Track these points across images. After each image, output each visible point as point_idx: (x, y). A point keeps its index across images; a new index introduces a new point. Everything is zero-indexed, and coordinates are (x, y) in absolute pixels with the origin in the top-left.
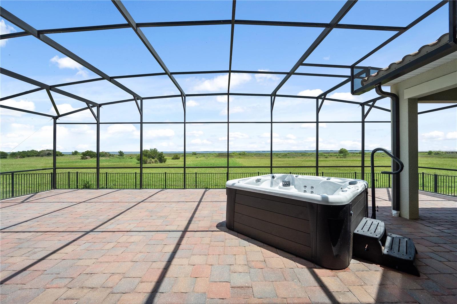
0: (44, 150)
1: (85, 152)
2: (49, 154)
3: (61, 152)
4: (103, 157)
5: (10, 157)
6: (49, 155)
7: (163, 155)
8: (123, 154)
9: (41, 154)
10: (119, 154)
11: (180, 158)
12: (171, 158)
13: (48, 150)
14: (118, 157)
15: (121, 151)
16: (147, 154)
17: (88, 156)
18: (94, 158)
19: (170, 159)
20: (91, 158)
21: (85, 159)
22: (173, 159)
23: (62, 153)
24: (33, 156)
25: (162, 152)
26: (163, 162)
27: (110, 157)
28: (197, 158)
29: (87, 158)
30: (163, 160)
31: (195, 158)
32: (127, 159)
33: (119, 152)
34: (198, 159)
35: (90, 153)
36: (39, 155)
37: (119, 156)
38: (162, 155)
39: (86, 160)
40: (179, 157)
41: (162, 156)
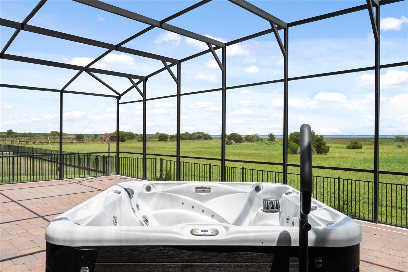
0: (195, 132)
1: (230, 134)
2: (199, 137)
3: (210, 134)
4: (250, 142)
5: (170, 140)
6: (199, 139)
7: (324, 140)
8: (275, 138)
9: (193, 137)
10: (269, 138)
11: (363, 147)
12: (345, 146)
13: (198, 133)
14: (267, 143)
15: (271, 134)
16: (298, 138)
17: (233, 140)
18: (239, 143)
19: (343, 148)
20: (236, 143)
21: (229, 144)
22: (348, 148)
23: (211, 137)
24: (186, 139)
25: (322, 136)
26: (323, 152)
27: (258, 142)
28: (400, 147)
29: (231, 143)
30: (324, 148)
31: (395, 147)
32: (279, 145)
33: (269, 135)
34: (400, 150)
35: (235, 137)
36: (191, 138)
37: (269, 140)
38: (322, 140)
39: (231, 145)
40: (361, 145)
41: (320, 143)
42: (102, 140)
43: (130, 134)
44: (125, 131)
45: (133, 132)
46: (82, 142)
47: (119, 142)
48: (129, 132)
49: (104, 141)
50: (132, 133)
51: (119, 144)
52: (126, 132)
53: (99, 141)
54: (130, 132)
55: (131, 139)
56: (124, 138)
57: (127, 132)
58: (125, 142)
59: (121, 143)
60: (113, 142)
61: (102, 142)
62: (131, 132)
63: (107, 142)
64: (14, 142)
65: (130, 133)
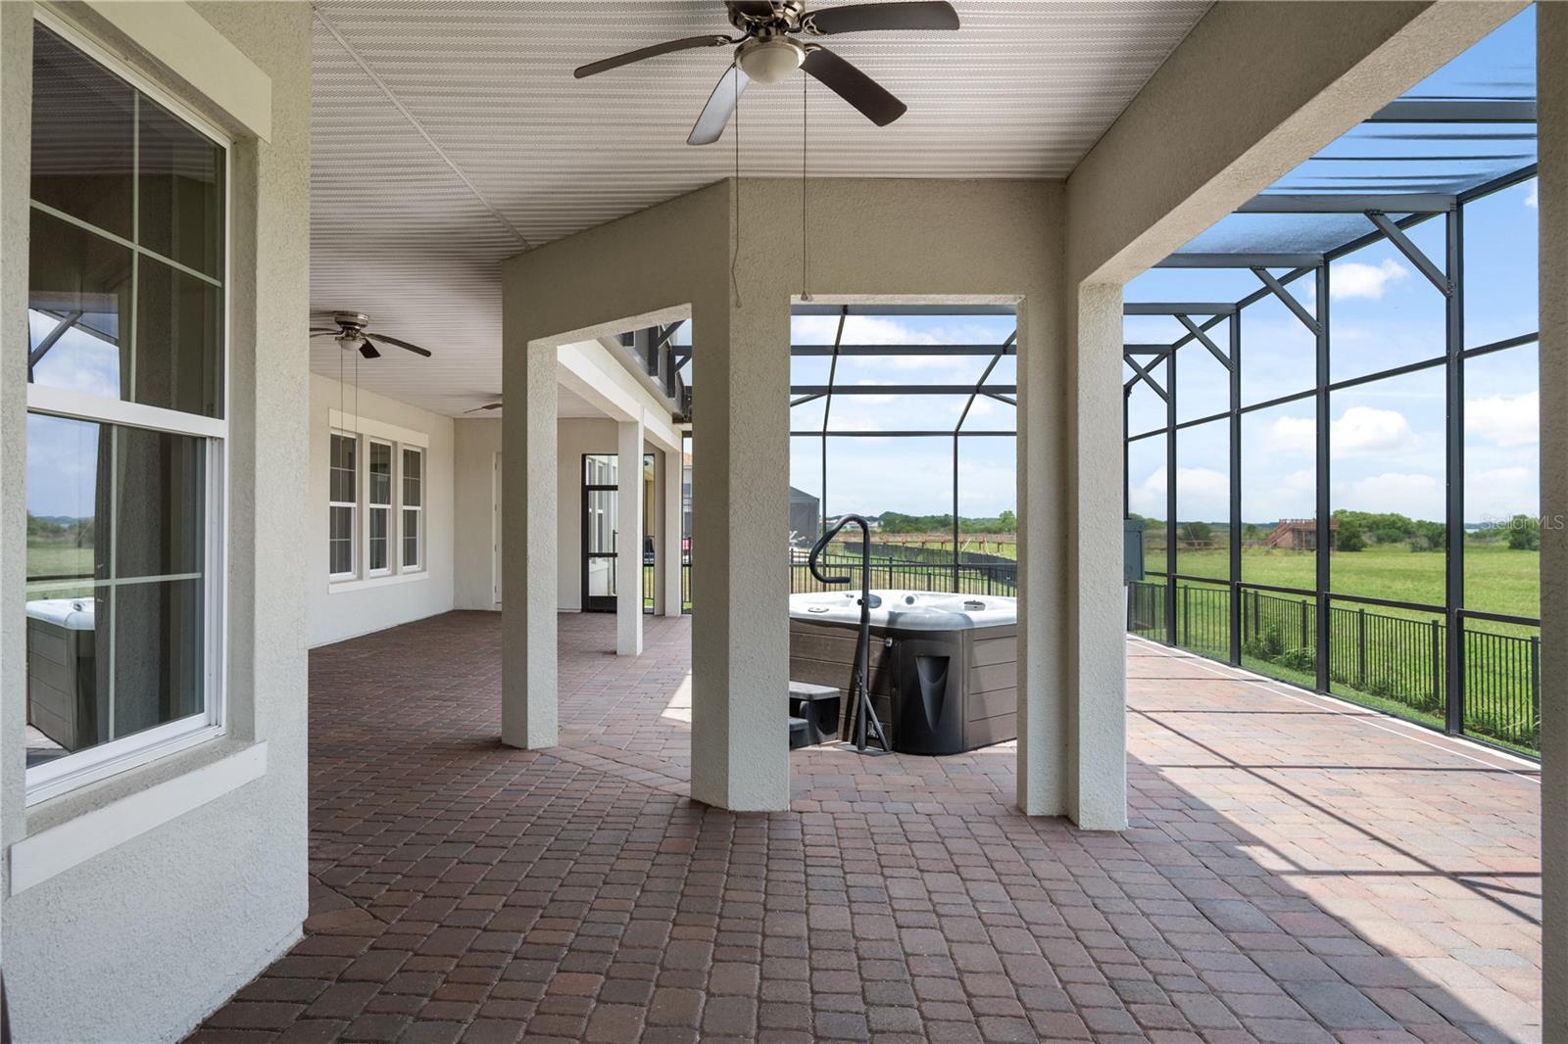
42: (1266, 544)
43: (1394, 523)
44: (1372, 513)
45: (1405, 514)
46: (1196, 550)
47: (1331, 552)
48: (1388, 513)
49: (1275, 546)
50: (1400, 518)
51: (1331, 559)
52: (1375, 516)
53: (1256, 547)
54: (1392, 515)
55: (1395, 541)
56: (1358, 537)
57: (1382, 515)
58: (1360, 551)
59: (1338, 553)
60: (1307, 549)
61: (1267, 548)
62: (1397, 516)
63: (1283, 550)
64: (1004, 545)
65: (1393, 518)
